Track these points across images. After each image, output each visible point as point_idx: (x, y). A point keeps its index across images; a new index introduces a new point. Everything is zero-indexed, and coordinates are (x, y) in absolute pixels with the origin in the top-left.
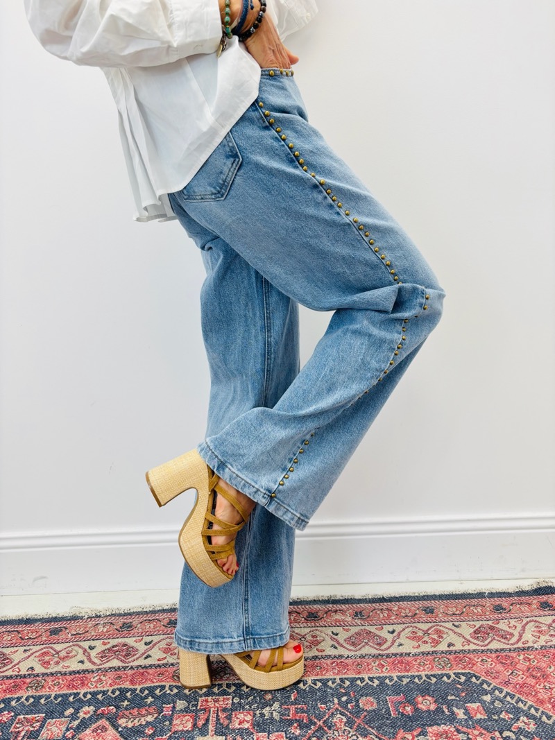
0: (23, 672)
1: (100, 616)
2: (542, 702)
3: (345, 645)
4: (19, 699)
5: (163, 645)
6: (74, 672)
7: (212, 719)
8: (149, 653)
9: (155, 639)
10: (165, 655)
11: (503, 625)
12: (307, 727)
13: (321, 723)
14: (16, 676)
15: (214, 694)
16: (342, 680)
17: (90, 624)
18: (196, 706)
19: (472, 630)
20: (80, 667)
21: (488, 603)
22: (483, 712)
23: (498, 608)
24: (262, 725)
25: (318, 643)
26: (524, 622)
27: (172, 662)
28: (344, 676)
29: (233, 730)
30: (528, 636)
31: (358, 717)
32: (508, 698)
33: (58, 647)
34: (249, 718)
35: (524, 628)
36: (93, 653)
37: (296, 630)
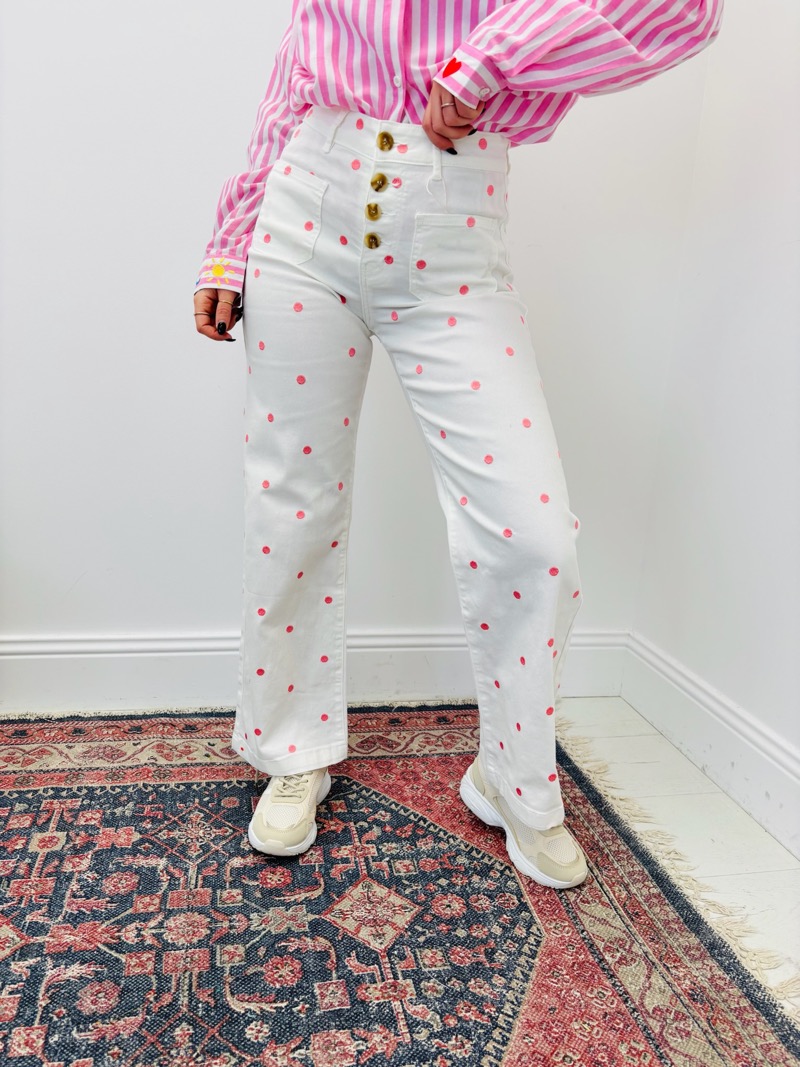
2: (405, 799)
3: (220, 754)
7: (56, 818)
11: (393, 737)
12: (161, 822)
13: (176, 819)
15: (62, 797)
16: (208, 784)
18: (38, 807)
19: (360, 740)
21: (385, 717)
22: (345, 807)
23: (394, 722)
24: (111, 822)
25: (190, 752)
26: (416, 733)
27: (15, 769)
28: (211, 780)
29: (78, 826)
30: (415, 746)
31: (216, 814)
32: (374, 797)
34: (98, 815)
35: (412, 740)
37: (168, 741)
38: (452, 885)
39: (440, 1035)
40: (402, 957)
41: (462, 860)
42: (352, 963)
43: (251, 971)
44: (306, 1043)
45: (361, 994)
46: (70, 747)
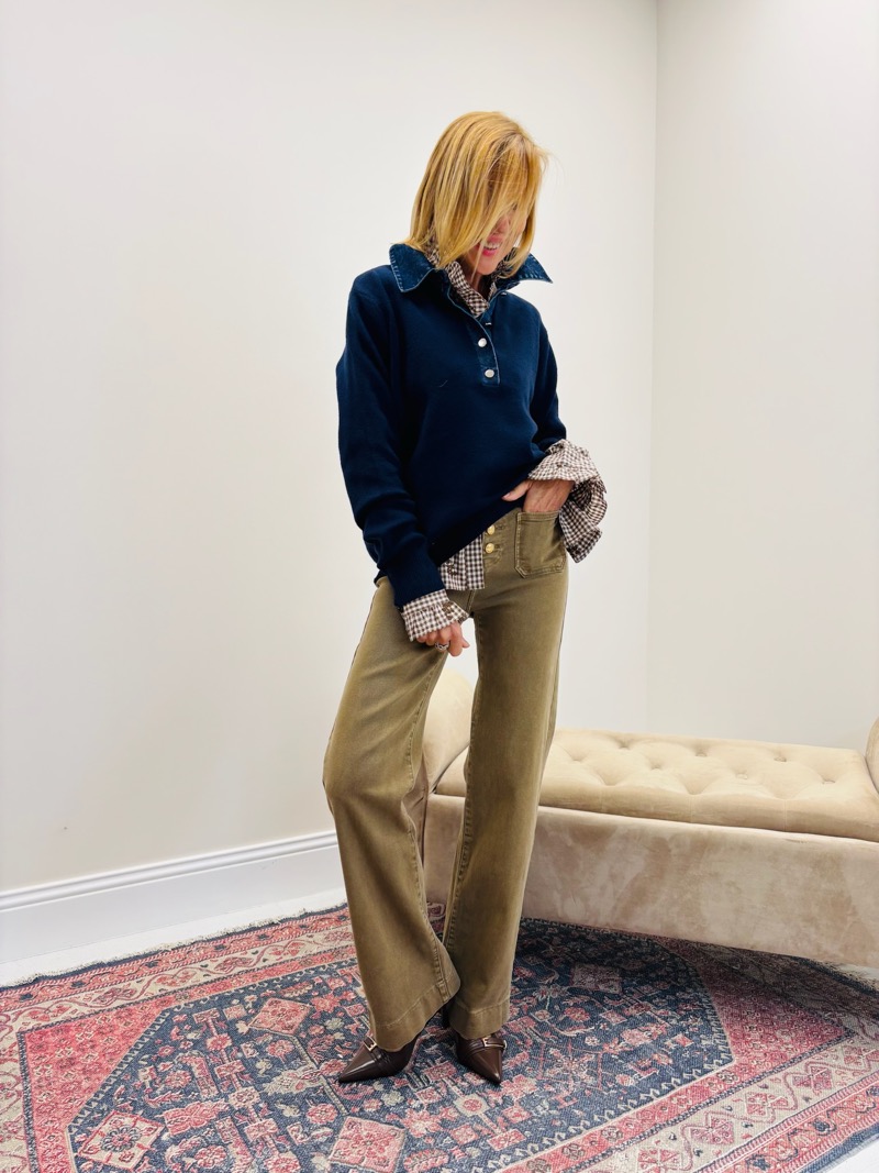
0: (159, 993)
1: (184, 946)
4: (179, 1007)
5: (269, 950)
6: (206, 983)
8: (264, 957)
9: (260, 949)
10: (278, 957)
14: (156, 997)
17: (181, 952)
20: (209, 979)
33: (172, 972)
36: (212, 969)
38: (626, 956)
39: (682, 1019)
40: (633, 993)
41: (621, 942)
42: (607, 1001)
43: (561, 1019)
44: (621, 1040)
45: (626, 1013)
46: (311, 936)
